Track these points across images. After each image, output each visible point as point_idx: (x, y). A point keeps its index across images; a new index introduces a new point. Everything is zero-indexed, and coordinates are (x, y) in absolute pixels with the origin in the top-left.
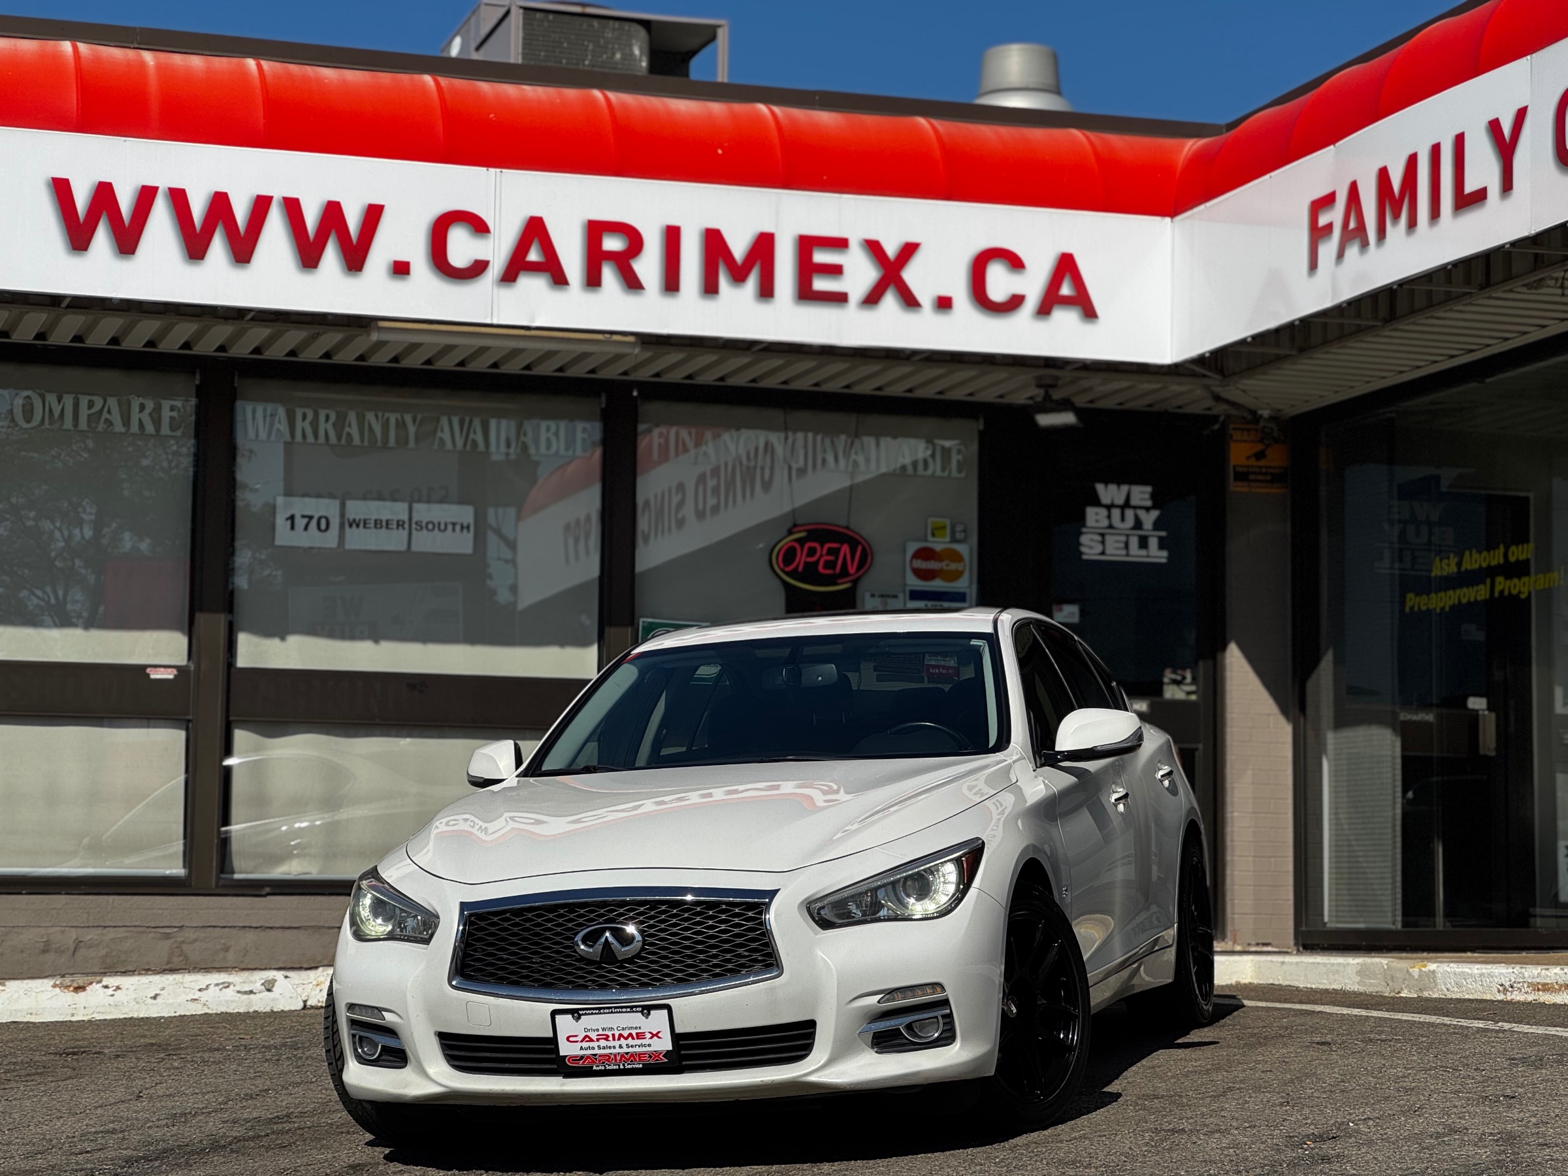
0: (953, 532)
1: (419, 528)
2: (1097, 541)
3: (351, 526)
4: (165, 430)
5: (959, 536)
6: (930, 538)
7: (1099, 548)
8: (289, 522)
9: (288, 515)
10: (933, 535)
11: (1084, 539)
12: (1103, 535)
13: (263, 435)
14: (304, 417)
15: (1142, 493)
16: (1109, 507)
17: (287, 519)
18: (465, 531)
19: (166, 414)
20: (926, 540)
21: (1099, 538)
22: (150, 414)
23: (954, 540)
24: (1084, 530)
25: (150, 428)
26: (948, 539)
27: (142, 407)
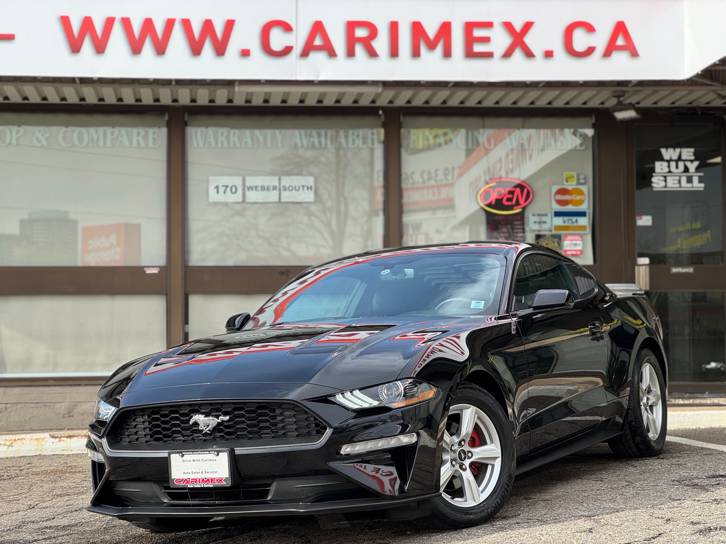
0: (578, 179)
1: (284, 189)
2: (662, 180)
3: (248, 190)
4: (151, 144)
5: (582, 181)
6: (565, 183)
7: (663, 184)
8: (216, 190)
9: (215, 185)
10: (567, 181)
11: (654, 180)
12: (665, 177)
13: (201, 145)
14: (222, 134)
15: (688, 152)
16: (669, 161)
17: (215, 188)
18: (309, 190)
19: (151, 137)
20: (563, 184)
21: (663, 178)
22: (143, 137)
23: (579, 183)
24: (654, 174)
25: (143, 144)
26: (575, 183)
27: (138, 134)
